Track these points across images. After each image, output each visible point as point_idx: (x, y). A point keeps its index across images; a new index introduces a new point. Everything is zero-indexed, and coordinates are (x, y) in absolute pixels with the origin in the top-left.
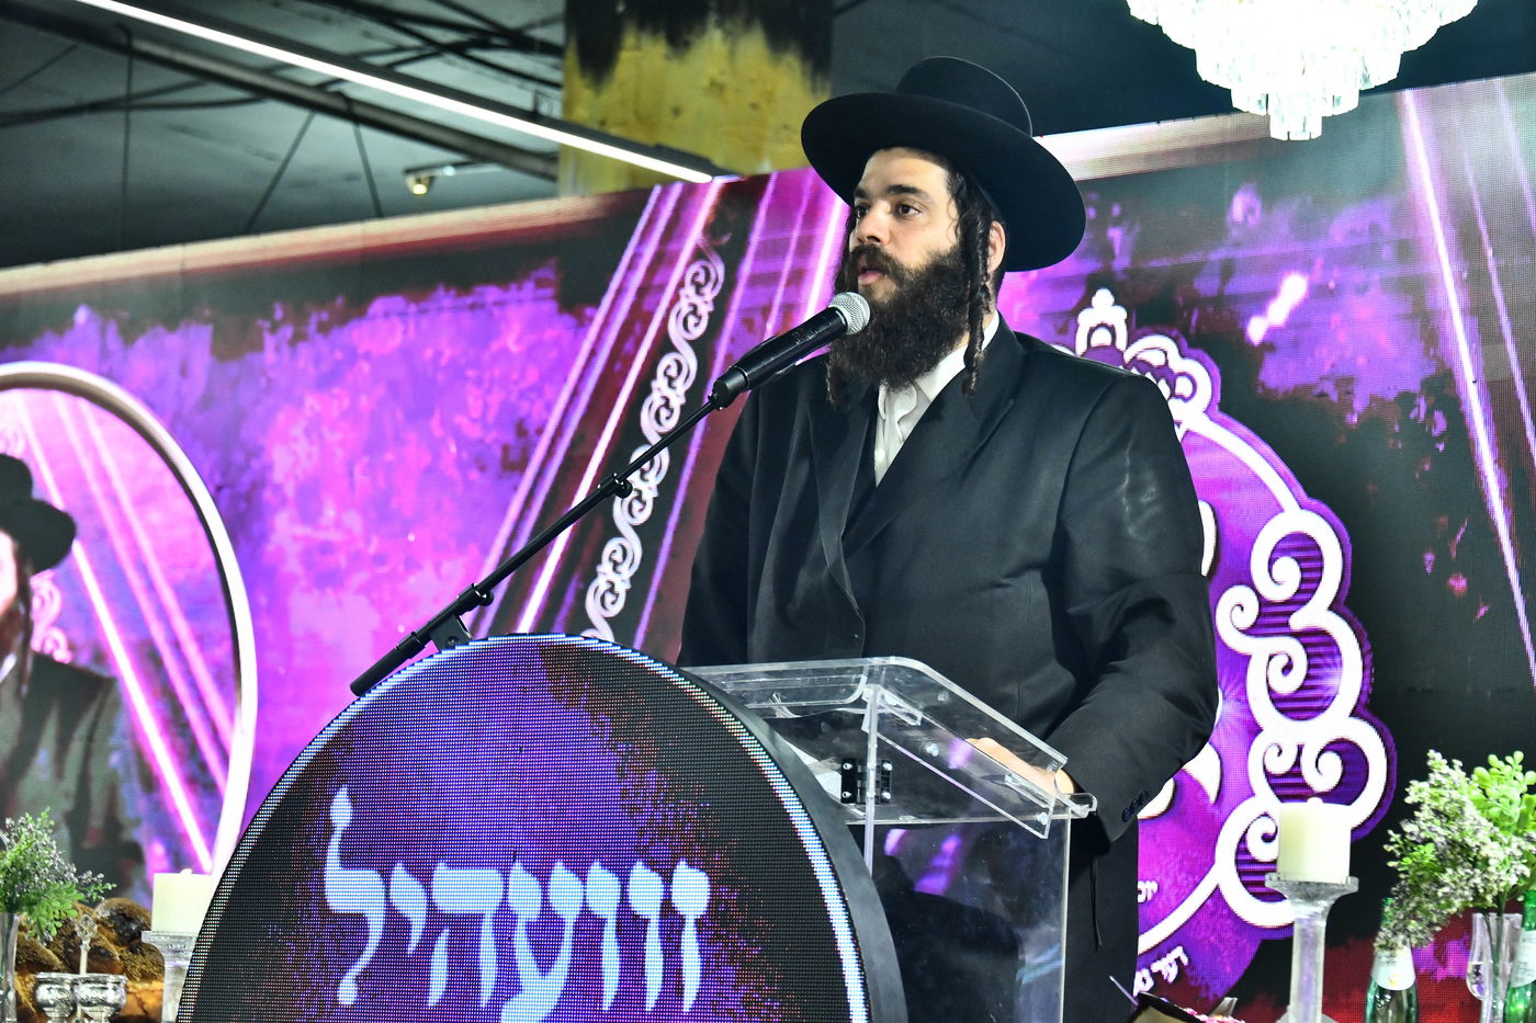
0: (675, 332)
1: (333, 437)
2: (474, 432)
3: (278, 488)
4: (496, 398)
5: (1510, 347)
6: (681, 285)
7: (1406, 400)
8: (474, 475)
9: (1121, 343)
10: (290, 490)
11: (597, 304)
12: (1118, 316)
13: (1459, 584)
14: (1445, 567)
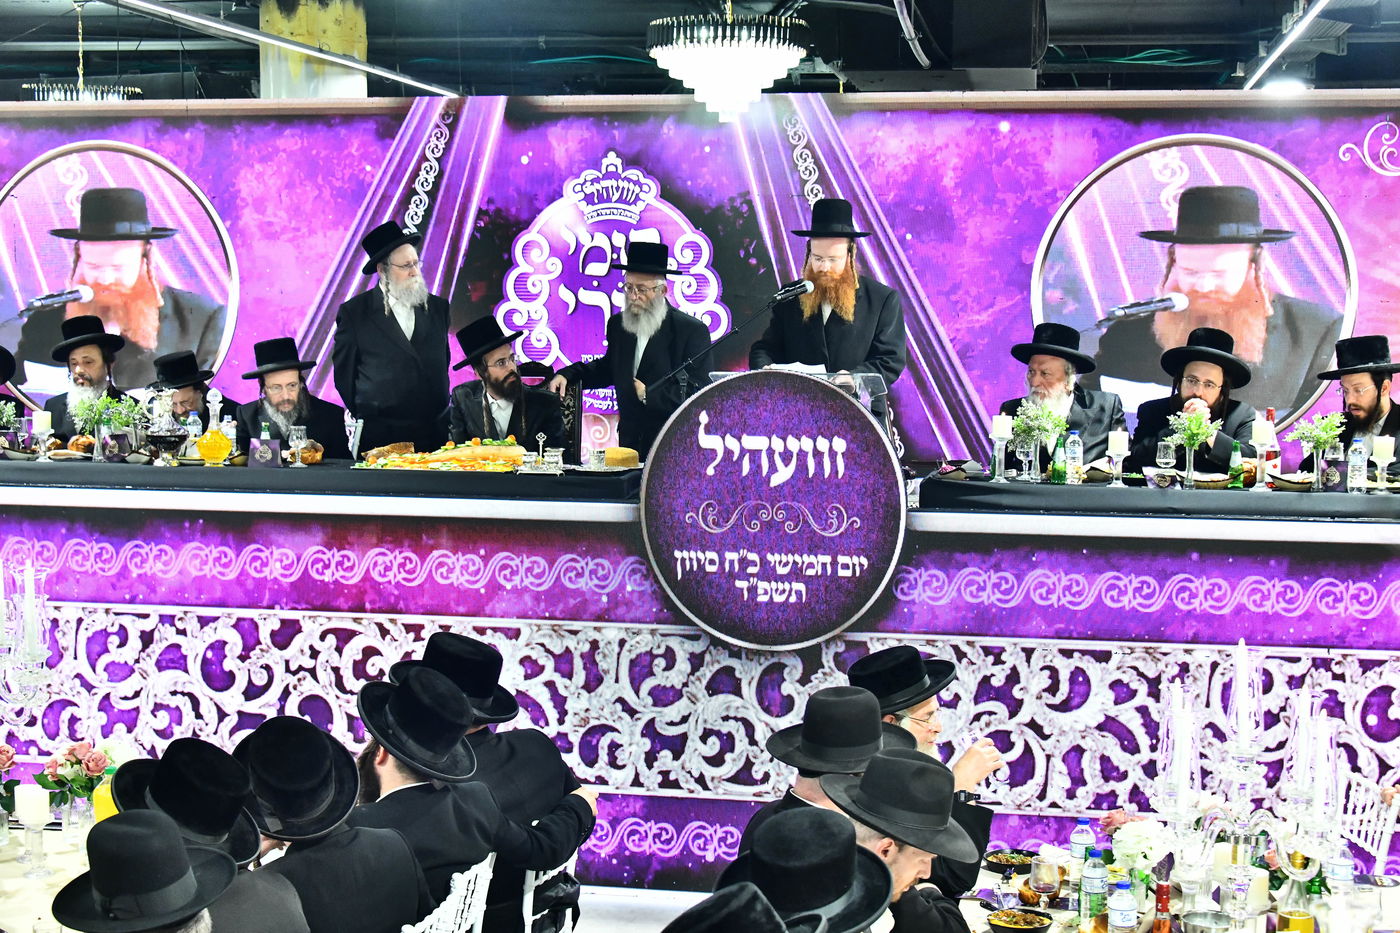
0: (429, 154)
1: (271, 182)
2: (338, 184)
3: (243, 200)
4: (348, 172)
5: (771, 185)
6: (430, 136)
7: (732, 200)
8: (339, 200)
9: (620, 170)
10: (250, 200)
11: (394, 138)
12: (618, 162)
13: (753, 261)
14: (748, 255)
